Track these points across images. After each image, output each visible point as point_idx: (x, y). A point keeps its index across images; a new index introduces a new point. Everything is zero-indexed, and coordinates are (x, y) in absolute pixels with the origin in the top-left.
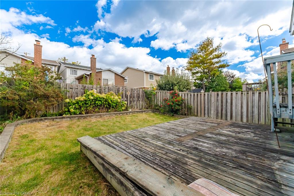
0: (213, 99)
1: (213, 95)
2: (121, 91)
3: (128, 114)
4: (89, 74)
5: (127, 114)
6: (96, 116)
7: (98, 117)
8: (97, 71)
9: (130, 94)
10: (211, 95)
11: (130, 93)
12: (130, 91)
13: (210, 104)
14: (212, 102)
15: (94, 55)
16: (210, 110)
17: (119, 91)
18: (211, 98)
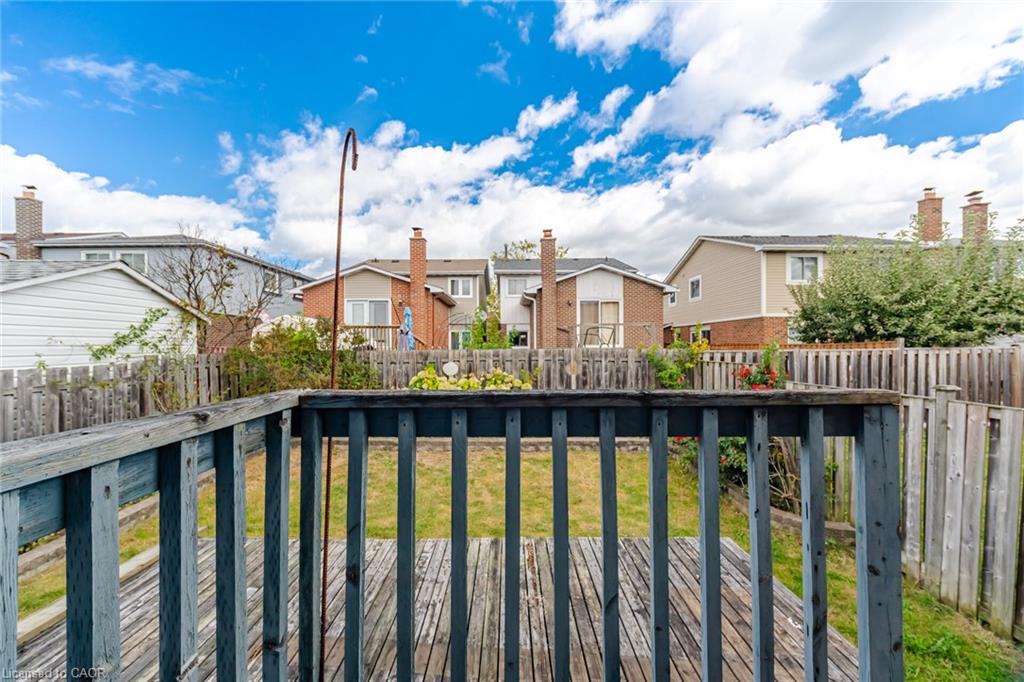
0: (956, 451)
1: (957, 422)
2: (541, 362)
3: (542, 448)
4: (535, 292)
5: (538, 450)
6: (431, 446)
7: (438, 449)
8: (558, 280)
9: (580, 372)
10: (945, 422)
11: (581, 367)
12: (577, 362)
13: (941, 482)
14: (950, 474)
15: (550, 231)
16: (939, 526)
17: (533, 363)
18: (942, 439)
